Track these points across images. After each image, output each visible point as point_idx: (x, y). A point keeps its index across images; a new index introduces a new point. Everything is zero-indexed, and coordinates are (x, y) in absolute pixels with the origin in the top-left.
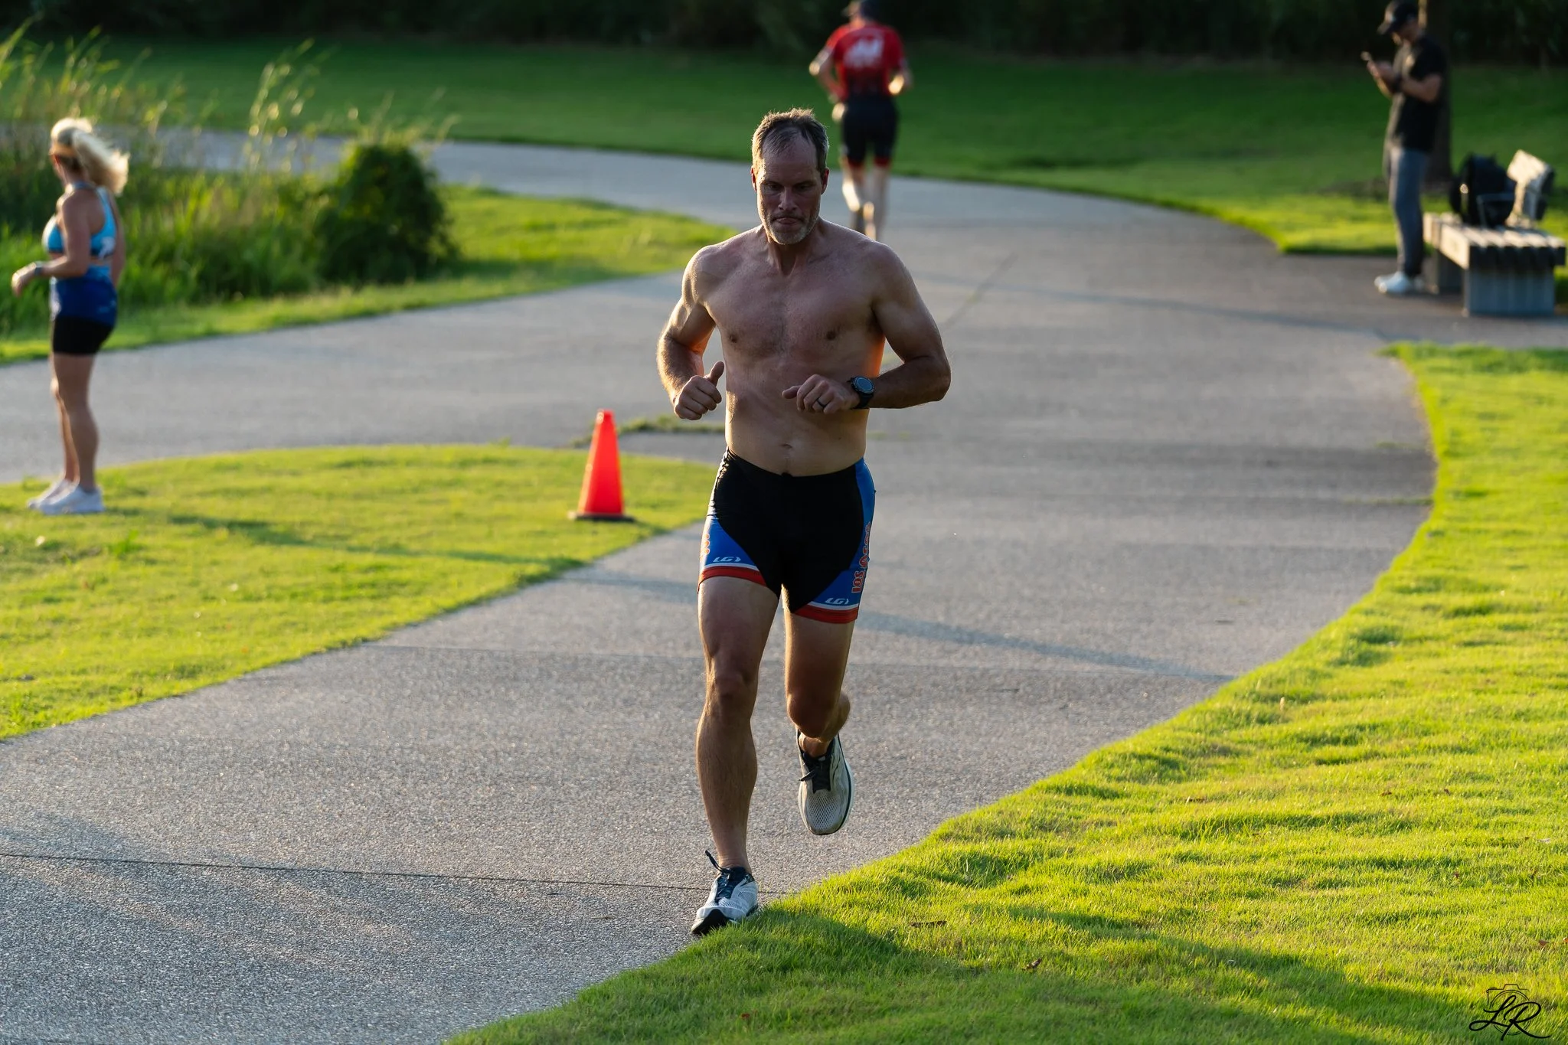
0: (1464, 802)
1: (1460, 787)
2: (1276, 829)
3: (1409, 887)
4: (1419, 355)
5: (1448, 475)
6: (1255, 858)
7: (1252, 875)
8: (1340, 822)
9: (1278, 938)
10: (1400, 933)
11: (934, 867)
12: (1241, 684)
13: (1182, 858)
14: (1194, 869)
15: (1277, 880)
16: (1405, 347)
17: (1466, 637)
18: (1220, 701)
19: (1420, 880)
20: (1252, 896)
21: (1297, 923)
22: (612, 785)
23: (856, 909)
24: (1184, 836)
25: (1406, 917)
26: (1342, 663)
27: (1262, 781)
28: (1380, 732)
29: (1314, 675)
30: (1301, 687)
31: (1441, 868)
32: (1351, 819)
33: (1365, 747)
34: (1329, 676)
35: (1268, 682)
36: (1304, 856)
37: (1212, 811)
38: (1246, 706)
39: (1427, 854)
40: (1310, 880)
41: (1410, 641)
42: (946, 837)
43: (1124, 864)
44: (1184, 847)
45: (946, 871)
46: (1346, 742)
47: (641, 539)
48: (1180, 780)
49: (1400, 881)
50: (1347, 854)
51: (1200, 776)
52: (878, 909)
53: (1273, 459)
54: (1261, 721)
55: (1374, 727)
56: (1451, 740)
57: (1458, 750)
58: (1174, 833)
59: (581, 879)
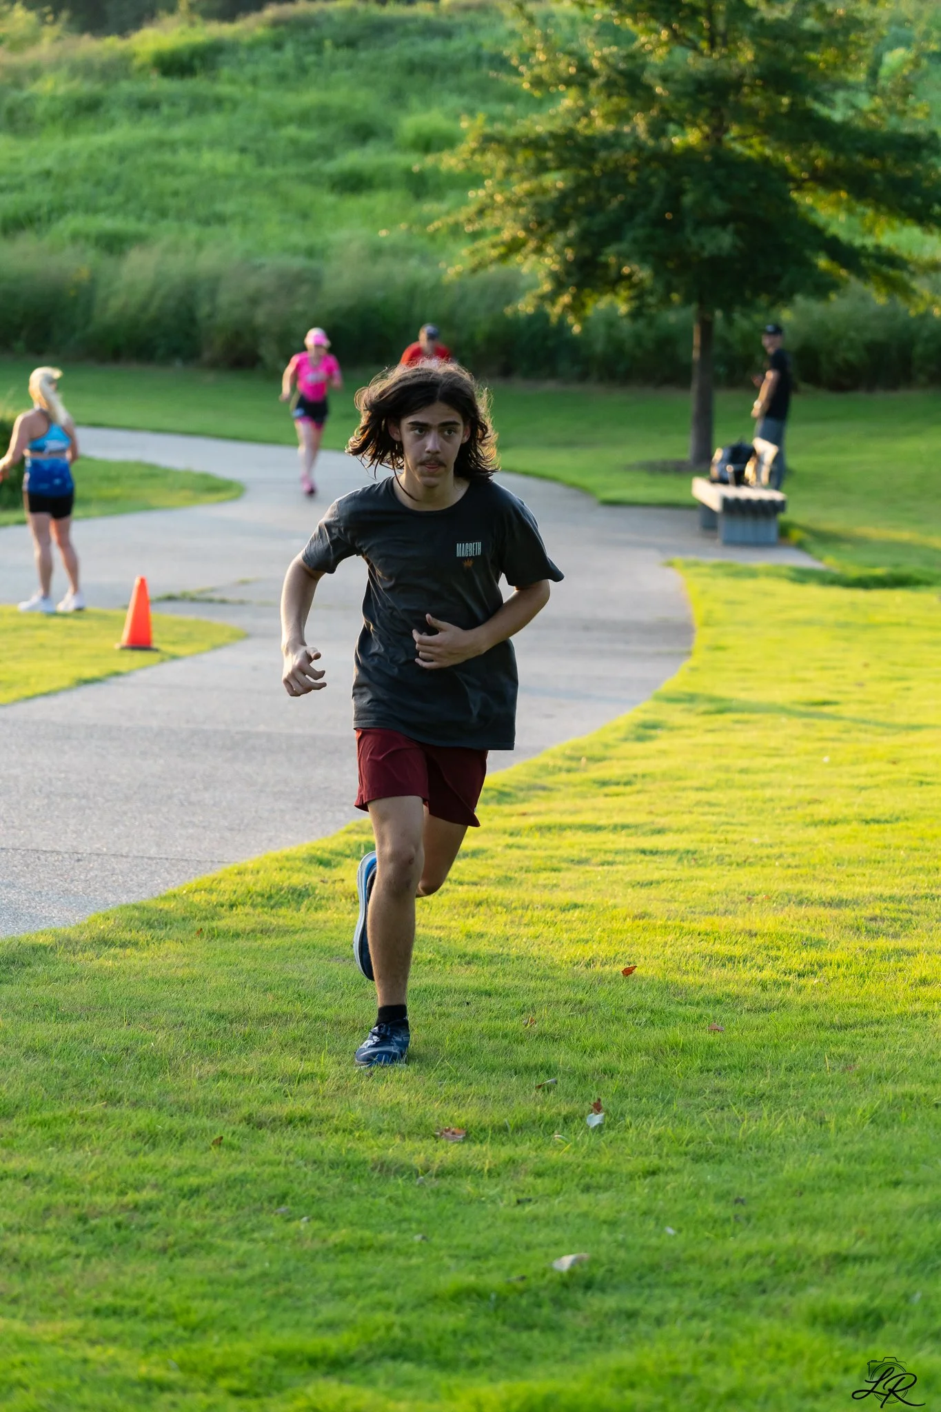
0: (702, 818)
1: (700, 810)
2: (574, 831)
3: (661, 866)
4: (688, 565)
5: (702, 638)
6: (558, 848)
7: (556, 857)
8: (616, 828)
9: (570, 893)
10: (654, 892)
11: (339, 849)
12: (556, 748)
13: (509, 847)
14: (516, 853)
15: (572, 861)
16: (677, 559)
17: (710, 727)
18: (542, 759)
19: (671, 862)
20: (554, 870)
21: (586, 885)
22: (127, 799)
23: (284, 871)
24: (511, 834)
25: (658, 882)
26: (625, 740)
27: (569, 804)
28: (648, 779)
29: (606, 746)
30: (598, 752)
31: (684, 855)
32: (624, 827)
33: (638, 787)
34: (614, 747)
35: (574, 748)
36: (591, 847)
37: (532, 821)
38: (560, 763)
39: (674, 846)
40: (594, 861)
41: (671, 729)
42: (349, 832)
43: (469, 850)
44: (511, 840)
45: (348, 852)
46: (627, 783)
47: (162, 661)
48: (512, 803)
49: (655, 862)
50: (622, 846)
51: (523, 801)
52: (299, 870)
53: (588, 626)
54: (569, 771)
55: (644, 776)
56: (696, 783)
57: (699, 789)
58: (505, 832)
59: (99, 852)
